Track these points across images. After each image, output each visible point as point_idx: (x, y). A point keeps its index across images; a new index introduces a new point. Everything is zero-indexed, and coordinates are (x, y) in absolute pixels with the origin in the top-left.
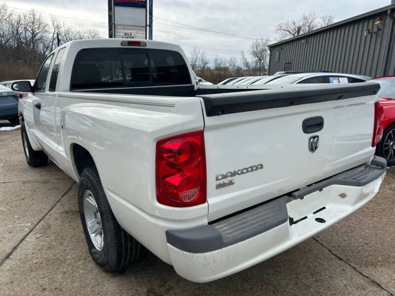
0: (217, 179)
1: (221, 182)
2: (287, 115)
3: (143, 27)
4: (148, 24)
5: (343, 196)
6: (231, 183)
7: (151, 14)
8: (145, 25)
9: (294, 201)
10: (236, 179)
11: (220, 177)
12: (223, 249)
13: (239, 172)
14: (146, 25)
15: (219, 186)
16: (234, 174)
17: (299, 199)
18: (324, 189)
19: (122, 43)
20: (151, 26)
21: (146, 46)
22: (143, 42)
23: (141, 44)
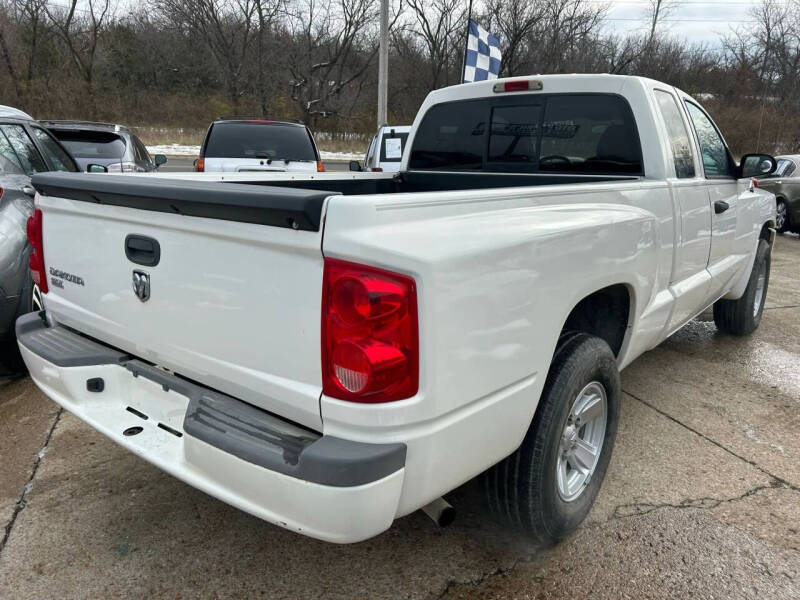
9: (125, 370)
13: (65, 276)
16: (62, 276)
17: (131, 374)
19: (495, 88)
21: (541, 89)
22: (534, 81)
23: (530, 85)
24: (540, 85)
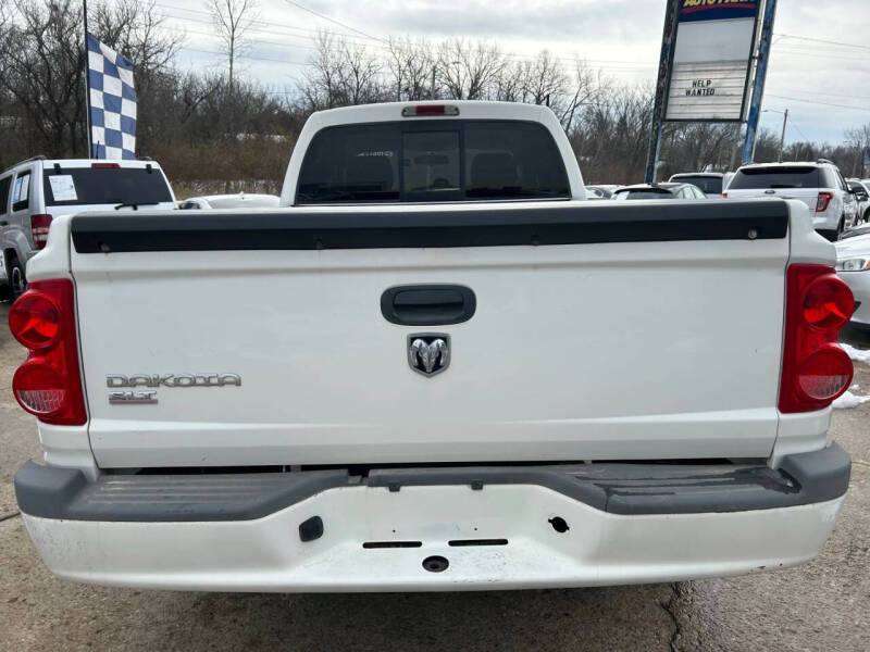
0: (110, 384)
1: (119, 391)
2: (320, 271)
3: (741, 61)
4: (757, 54)
5: (560, 525)
6: (148, 400)
7: (768, 28)
8: (747, 58)
9: (363, 489)
10: (161, 393)
11: (119, 382)
12: (66, 522)
13: (171, 381)
14: (752, 57)
15: (116, 400)
16: (155, 383)
17: (383, 491)
18: (487, 488)
19: (405, 112)
20: (763, 58)
21: (458, 114)
22: (452, 106)
23: (446, 109)
24: (457, 110)
